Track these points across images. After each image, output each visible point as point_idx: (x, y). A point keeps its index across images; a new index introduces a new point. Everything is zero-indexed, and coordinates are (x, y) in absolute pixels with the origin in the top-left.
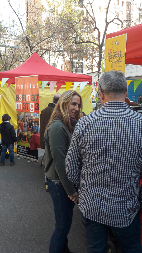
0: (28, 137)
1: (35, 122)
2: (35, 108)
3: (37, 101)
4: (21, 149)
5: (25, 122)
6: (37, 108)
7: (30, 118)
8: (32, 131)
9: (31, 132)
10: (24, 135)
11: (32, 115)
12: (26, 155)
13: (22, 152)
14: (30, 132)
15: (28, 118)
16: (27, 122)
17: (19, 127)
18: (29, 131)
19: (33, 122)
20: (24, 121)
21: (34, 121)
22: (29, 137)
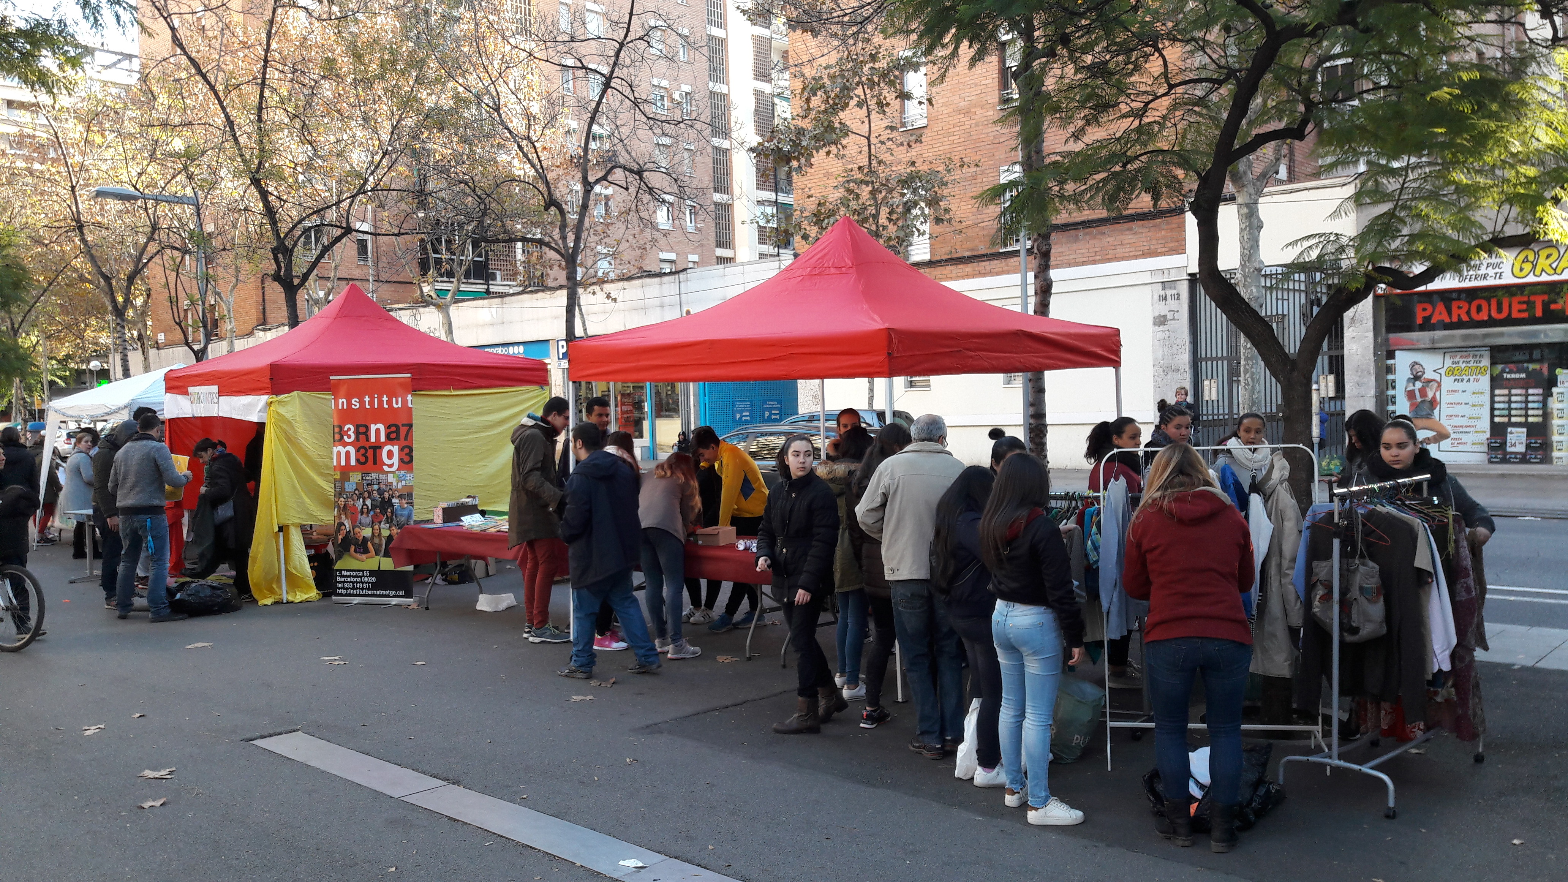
0: (376, 541)
1: (400, 497)
2: (401, 460)
3: (406, 439)
4: (349, 579)
5: (364, 499)
6: (407, 459)
7: (383, 486)
8: (392, 521)
9: (388, 525)
10: (361, 538)
11: (391, 478)
12: (370, 592)
13: (353, 589)
14: (382, 525)
15: (376, 487)
16: (373, 500)
17: (343, 517)
18: (380, 523)
19: (393, 497)
20: (359, 498)
21: (397, 494)
22: (381, 540)
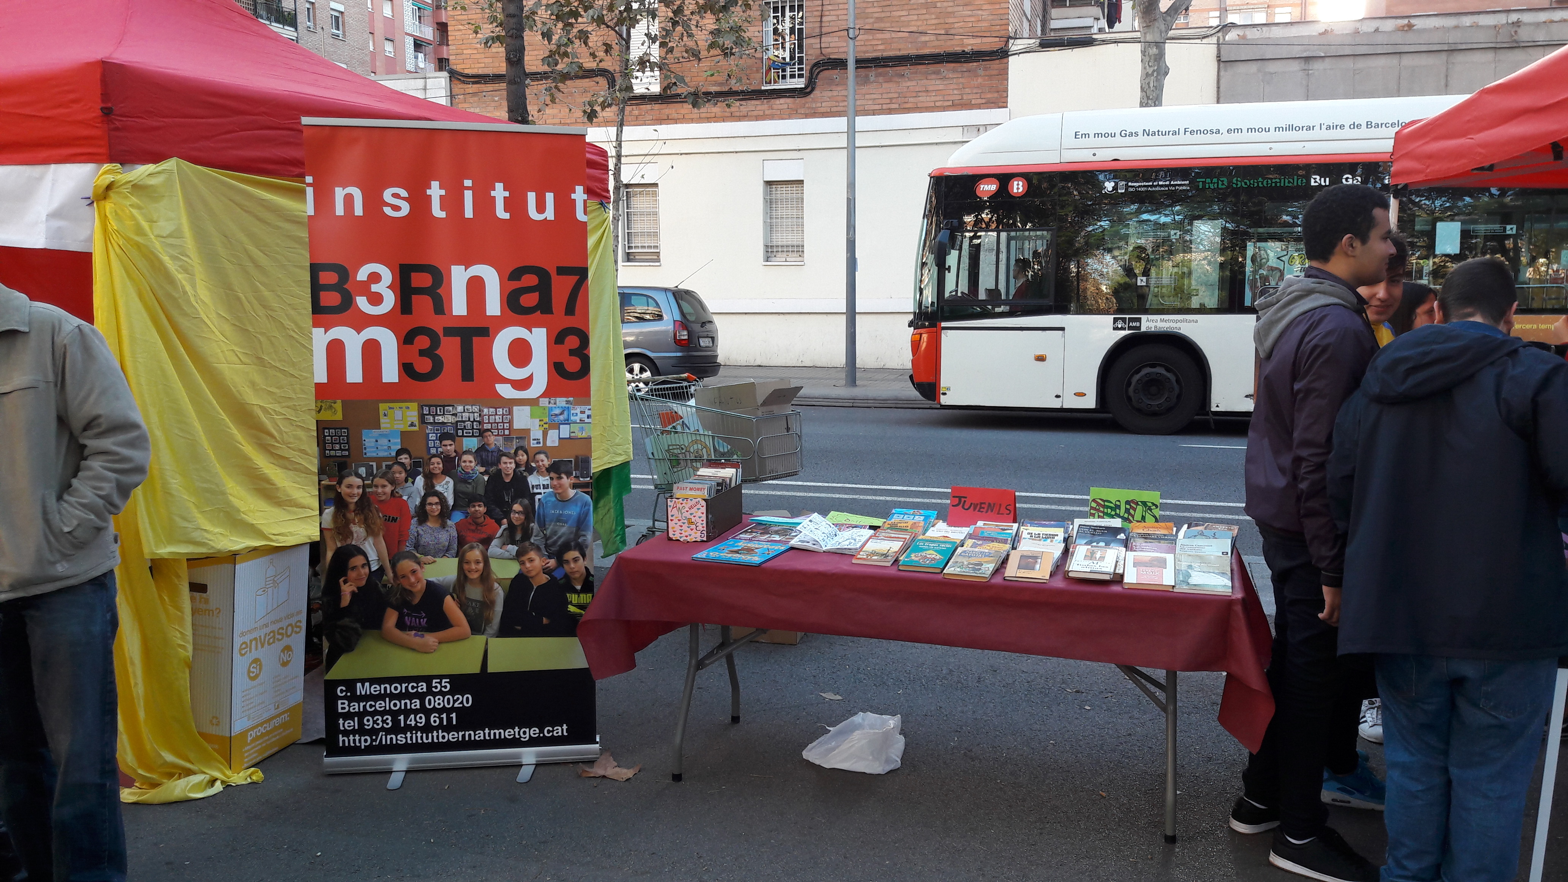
0: (474, 593)
4: (379, 705)
5: (430, 478)
7: (494, 441)
9: (513, 549)
12: (453, 736)
